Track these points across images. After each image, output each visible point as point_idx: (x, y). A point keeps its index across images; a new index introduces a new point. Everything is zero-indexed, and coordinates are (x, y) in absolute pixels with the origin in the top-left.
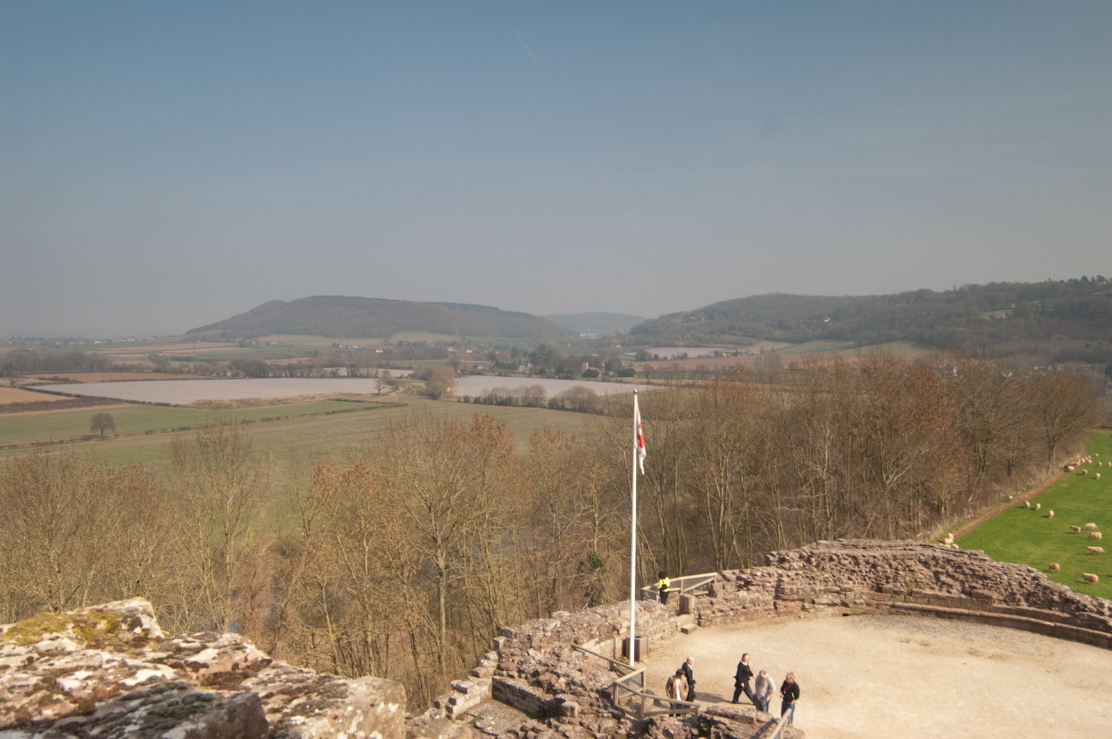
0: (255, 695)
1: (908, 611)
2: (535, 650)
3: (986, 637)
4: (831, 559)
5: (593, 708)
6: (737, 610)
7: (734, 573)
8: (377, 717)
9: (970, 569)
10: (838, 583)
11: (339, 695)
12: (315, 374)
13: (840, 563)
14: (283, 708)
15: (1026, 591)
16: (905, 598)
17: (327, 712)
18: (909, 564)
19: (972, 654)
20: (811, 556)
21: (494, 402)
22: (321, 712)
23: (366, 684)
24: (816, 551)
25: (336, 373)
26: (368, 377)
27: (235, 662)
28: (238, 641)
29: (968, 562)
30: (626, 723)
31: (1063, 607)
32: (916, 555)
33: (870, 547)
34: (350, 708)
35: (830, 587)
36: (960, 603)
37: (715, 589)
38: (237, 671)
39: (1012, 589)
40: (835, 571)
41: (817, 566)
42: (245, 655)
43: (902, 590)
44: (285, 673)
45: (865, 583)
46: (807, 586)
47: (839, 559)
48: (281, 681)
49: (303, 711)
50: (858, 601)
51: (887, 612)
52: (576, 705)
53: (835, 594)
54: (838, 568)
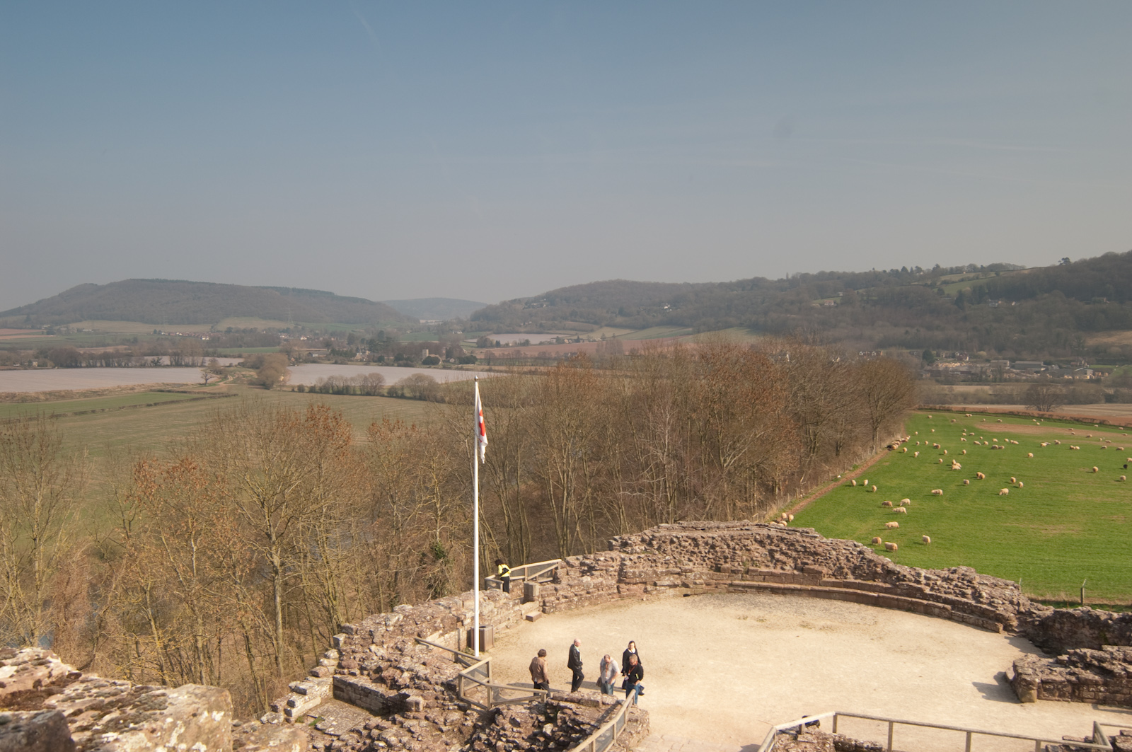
0: (59, 714)
1: (745, 589)
2: (377, 645)
3: (817, 610)
4: (672, 542)
5: (439, 701)
6: (581, 595)
7: (577, 559)
8: (200, 727)
9: (802, 546)
10: (679, 565)
11: (157, 706)
12: (134, 363)
13: (680, 545)
14: (93, 725)
15: (853, 565)
16: (742, 577)
17: (143, 725)
18: (746, 544)
19: (804, 626)
20: (652, 540)
21: (331, 391)
22: (136, 726)
23: (188, 693)
24: (657, 534)
25: (158, 362)
26: (193, 365)
27: (37, 678)
28: (41, 655)
29: (800, 539)
30: (472, 714)
31: (886, 579)
32: (752, 534)
33: (709, 528)
34: (170, 720)
35: (670, 569)
36: (793, 578)
37: (559, 576)
38: (39, 688)
39: (840, 564)
40: (675, 553)
41: (659, 549)
42: (49, 670)
43: (739, 568)
44: (95, 687)
45: (705, 563)
46: (649, 569)
47: (679, 541)
48: (90, 696)
49: (116, 727)
50: (698, 582)
51: (725, 591)
52: (421, 700)
53: (676, 576)
54: (679, 550)
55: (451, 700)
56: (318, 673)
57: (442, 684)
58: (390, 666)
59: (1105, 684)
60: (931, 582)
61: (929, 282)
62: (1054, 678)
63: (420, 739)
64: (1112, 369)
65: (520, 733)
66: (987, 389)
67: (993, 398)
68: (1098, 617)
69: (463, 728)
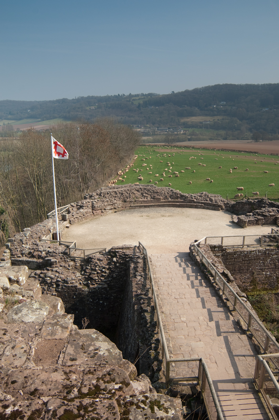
1: (135, 207)
2: (25, 244)
3: (163, 211)
5: (63, 260)
6: (81, 216)
7: (75, 204)
9: (152, 190)
10: (111, 202)
13: (111, 194)
15: (170, 195)
16: (134, 203)
18: (133, 192)
19: (163, 216)
20: (101, 194)
24: (102, 192)
30: (78, 261)
31: (181, 198)
32: (134, 188)
33: (119, 188)
35: (109, 203)
36: (151, 202)
37: (70, 211)
39: (166, 195)
41: (104, 197)
43: (132, 200)
45: (120, 200)
46: (102, 204)
50: (119, 207)
51: (129, 209)
52: (56, 260)
53: (111, 206)
54: (111, 196)
55: (67, 258)
56: (4, 259)
57: (61, 253)
58: (35, 251)
59: (265, 219)
60: (196, 198)
61: (128, 100)
62: (250, 219)
63: (63, 273)
64: (189, 130)
65: (103, 263)
66: (151, 138)
67: (153, 141)
68: (251, 202)
69: (77, 267)
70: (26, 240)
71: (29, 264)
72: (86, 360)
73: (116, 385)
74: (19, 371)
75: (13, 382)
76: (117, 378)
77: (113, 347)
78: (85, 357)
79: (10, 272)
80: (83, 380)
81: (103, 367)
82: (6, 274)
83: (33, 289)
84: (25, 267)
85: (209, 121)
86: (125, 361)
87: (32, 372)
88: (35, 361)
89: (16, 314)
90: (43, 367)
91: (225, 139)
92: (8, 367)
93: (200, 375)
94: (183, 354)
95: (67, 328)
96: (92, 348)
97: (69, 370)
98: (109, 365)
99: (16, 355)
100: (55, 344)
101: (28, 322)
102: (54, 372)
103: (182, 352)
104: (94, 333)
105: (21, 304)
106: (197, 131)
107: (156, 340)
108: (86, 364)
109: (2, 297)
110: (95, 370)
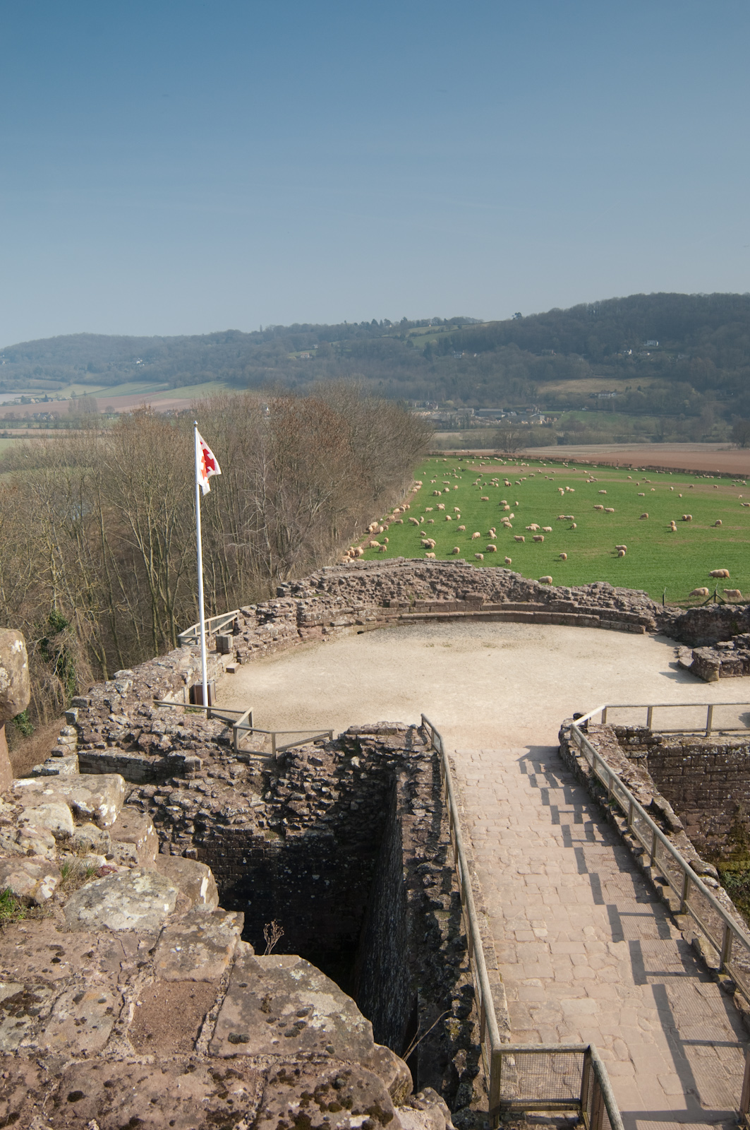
1: (414, 621)
2: (117, 714)
3: (487, 631)
5: (216, 758)
6: (269, 643)
7: (252, 608)
9: (460, 576)
10: (350, 605)
13: (349, 585)
15: (507, 589)
16: (409, 609)
18: (408, 579)
19: (487, 647)
20: (321, 583)
24: (325, 577)
29: (455, 569)
30: (256, 764)
31: (538, 598)
32: (411, 570)
33: (370, 567)
35: (343, 609)
36: (456, 606)
37: (239, 627)
39: (496, 589)
40: (345, 593)
41: (329, 591)
43: (406, 602)
45: (373, 601)
46: (325, 611)
47: (347, 581)
50: (370, 618)
51: (395, 624)
52: (197, 758)
53: (349, 615)
54: (348, 590)
55: (228, 754)
56: (61, 753)
57: (213, 740)
58: (142, 732)
60: (579, 597)
61: (399, 335)
62: (727, 659)
63: (215, 796)
64: (560, 415)
65: (324, 771)
66: (458, 435)
67: (464, 443)
68: (729, 610)
69: (253, 779)
70: (120, 704)
71: (126, 767)
72: (275, 1043)
73: (355, 1119)
74: (91, 1066)
75: (74, 1097)
76: (358, 1098)
77: (348, 1009)
78: (271, 1034)
79: (76, 789)
80: (263, 1099)
81: (319, 1063)
82: (66, 795)
83: (137, 838)
84: (117, 779)
85: (615, 391)
86: (380, 1049)
87: (125, 1070)
88: (134, 1039)
89: (89, 905)
90: (156, 1056)
91: (658, 439)
92: (61, 1053)
93: (585, 1094)
94: (538, 1031)
95: (223, 950)
96: (289, 1009)
97: (225, 1068)
98: (337, 1058)
99: (83, 1020)
100: (191, 993)
101: (120, 930)
102: (186, 1072)
103: (536, 1026)
104: (298, 967)
105: (103, 880)
106: (582, 418)
107: (463, 989)
108: (274, 1055)
109: (53, 858)
110: (297, 1072)
